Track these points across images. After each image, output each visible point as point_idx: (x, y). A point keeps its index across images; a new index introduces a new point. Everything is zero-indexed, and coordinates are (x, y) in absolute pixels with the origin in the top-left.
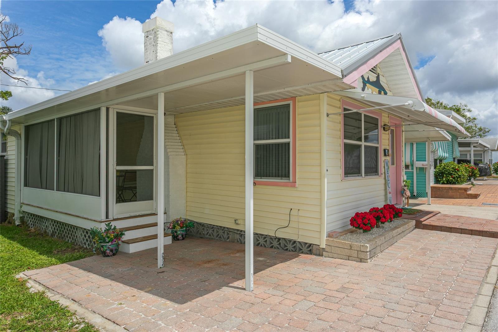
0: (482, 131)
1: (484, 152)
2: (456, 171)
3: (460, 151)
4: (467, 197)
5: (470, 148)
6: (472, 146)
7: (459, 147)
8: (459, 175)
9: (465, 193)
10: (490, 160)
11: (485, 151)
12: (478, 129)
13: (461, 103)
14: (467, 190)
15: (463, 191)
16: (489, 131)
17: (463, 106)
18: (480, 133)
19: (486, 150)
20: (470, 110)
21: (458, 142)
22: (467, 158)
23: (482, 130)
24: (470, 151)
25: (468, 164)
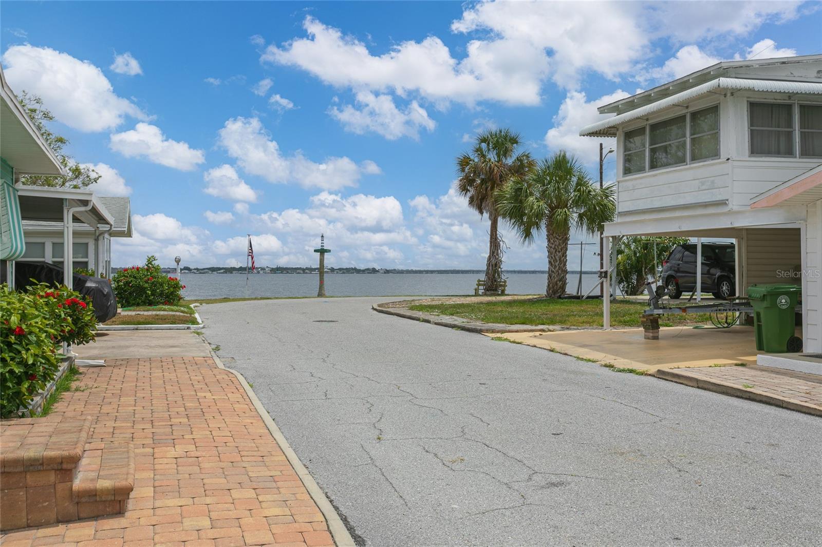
0: (81, 178)
1: (97, 240)
2: (12, 339)
3: (27, 234)
4: (72, 509)
5: (62, 224)
6: (68, 216)
7: (24, 218)
8: (23, 363)
9: (60, 487)
10: (106, 261)
11: (100, 235)
12: (70, 169)
13: (26, 92)
14: (70, 470)
15: (52, 477)
16: (98, 179)
17: (30, 99)
18: (75, 183)
19: (102, 233)
20: (50, 115)
21: (20, 193)
22: (44, 257)
23: (80, 173)
24: (61, 234)
25: (56, 288)
